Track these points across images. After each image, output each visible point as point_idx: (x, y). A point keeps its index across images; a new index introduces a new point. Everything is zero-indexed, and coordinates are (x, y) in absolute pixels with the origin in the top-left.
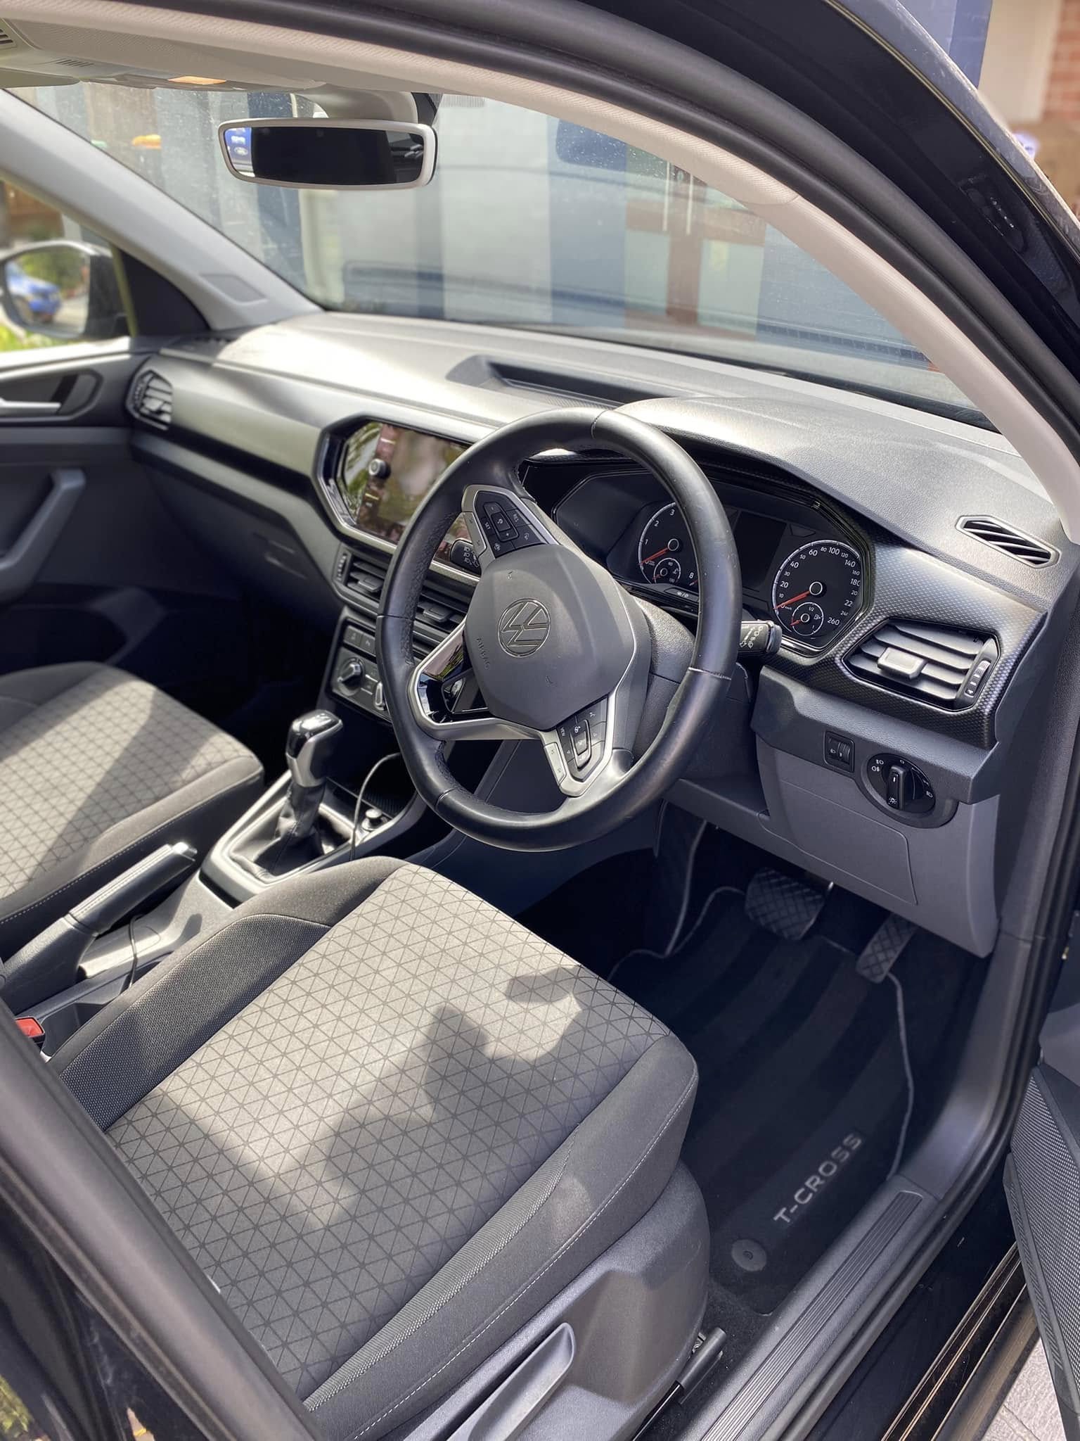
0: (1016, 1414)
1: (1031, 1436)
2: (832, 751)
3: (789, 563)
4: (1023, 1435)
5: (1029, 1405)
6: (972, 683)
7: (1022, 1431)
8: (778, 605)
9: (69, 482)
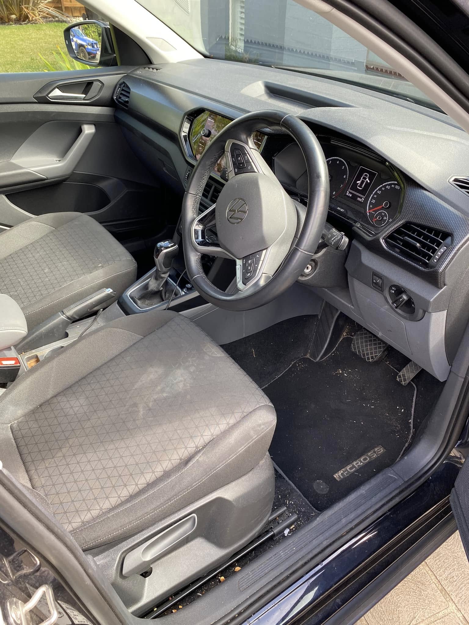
0: (435, 573)
1: (439, 583)
2: (374, 281)
3: (377, 191)
4: (435, 582)
5: (441, 571)
6: (437, 257)
7: (435, 580)
8: (369, 210)
9: (88, 130)
